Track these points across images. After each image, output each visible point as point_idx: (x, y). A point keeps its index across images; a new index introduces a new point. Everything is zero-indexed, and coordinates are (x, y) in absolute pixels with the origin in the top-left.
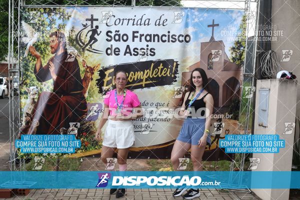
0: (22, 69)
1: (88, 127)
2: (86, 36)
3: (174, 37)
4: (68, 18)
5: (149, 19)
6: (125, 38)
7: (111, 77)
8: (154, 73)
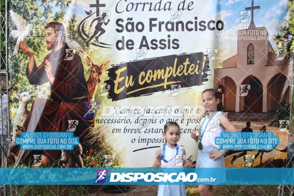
0: (11, 71)
1: (96, 142)
2: (91, 26)
3: (202, 24)
4: (68, 4)
5: (170, 3)
6: (140, 27)
7: (123, 78)
8: (179, 71)
